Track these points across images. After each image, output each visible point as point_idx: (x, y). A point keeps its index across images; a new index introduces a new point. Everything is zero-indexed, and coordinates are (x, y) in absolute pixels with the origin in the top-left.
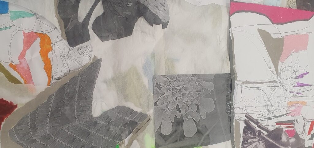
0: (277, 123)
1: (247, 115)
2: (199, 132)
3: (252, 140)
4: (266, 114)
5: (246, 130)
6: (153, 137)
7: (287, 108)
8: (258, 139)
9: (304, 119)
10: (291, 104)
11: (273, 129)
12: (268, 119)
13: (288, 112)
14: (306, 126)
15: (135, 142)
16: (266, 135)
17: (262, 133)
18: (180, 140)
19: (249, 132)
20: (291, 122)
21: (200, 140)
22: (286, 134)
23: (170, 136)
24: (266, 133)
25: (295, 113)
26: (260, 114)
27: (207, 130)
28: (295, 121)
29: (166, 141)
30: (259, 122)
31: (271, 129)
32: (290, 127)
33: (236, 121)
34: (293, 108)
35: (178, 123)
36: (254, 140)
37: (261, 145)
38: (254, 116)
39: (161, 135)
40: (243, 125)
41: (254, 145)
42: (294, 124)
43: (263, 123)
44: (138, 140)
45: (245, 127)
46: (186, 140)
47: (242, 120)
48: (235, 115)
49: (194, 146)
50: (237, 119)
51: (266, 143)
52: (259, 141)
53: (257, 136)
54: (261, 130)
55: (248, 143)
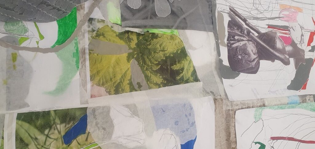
0: (270, 26)
1: (231, 8)
2: (173, 13)
3: (240, 37)
4: (254, 13)
6: (118, 8)
7: (279, 11)
8: (248, 38)
9: (302, 28)
10: (284, 8)
11: (265, 32)
12: (257, 19)
13: (281, 16)
14: (304, 36)
15: (96, 9)
16: (257, 37)
17: (252, 33)
18: (151, 18)
19: (236, 29)
20: (285, 28)
21: (175, 22)
22: (281, 40)
23: (139, 10)
24: (256, 34)
25: (290, 18)
26: (248, 11)
27: (184, 13)
28: (290, 28)
29: (134, 15)
30: (247, 19)
31: (263, 31)
32: (286, 34)
33: (218, 12)
34: (286, 13)
36: (242, 38)
37: (251, 45)
38: (240, 12)
39: (128, 8)
40: (227, 19)
41: (242, 43)
42: (289, 31)
43: (253, 23)
44: (99, 8)
45: (229, 21)
46: (158, 19)
47: (226, 13)
48: (218, 6)
49: (168, 27)
50: (220, 10)
51: (258, 45)
52: (248, 40)
53: (246, 35)
54: (250, 29)
55: (234, 40)
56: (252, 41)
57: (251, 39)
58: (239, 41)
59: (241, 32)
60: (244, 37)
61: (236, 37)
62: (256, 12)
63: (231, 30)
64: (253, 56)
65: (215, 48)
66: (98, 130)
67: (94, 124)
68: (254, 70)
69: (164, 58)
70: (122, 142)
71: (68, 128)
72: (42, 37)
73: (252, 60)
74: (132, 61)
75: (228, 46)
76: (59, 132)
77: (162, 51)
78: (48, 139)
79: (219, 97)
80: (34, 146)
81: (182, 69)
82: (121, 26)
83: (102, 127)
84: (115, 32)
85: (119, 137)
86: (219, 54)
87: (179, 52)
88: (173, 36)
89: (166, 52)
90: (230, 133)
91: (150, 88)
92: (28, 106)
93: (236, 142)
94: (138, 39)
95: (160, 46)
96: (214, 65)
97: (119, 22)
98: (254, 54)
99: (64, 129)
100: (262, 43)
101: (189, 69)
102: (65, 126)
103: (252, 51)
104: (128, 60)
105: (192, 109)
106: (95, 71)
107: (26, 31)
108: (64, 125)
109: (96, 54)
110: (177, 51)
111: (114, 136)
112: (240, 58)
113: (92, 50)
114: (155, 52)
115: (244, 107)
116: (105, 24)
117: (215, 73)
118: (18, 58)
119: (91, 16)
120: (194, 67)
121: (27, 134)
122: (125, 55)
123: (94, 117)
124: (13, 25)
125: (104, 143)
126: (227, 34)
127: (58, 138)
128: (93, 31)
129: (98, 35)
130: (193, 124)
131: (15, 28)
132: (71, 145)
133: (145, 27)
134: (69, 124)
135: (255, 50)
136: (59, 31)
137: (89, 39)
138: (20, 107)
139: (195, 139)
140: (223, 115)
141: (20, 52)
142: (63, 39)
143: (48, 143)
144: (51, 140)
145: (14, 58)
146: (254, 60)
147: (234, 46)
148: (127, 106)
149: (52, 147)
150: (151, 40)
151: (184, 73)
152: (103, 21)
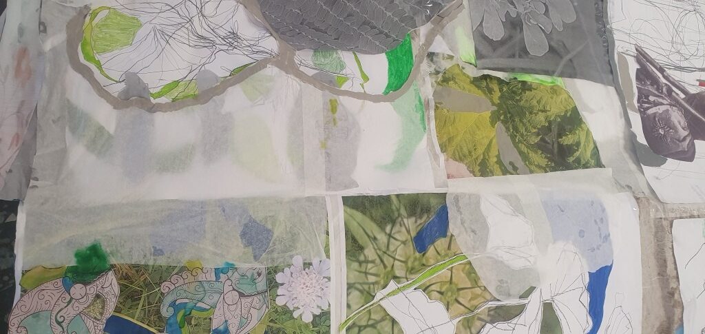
0: (702, 83)
1: (639, 49)
2: (552, 49)
3: (657, 98)
4: (675, 59)
5: (642, 77)
6: (470, 39)
8: (669, 101)
11: (695, 92)
12: (680, 68)
15: (438, 38)
16: (683, 99)
17: (675, 92)
18: (520, 56)
19: (649, 83)
21: (557, 65)
23: (502, 42)
24: (683, 96)
26: (665, 54)
27: (568, 52)
29: (494, 51)
30: (665, 69)
31: (693, 90)
33: (619, 53)
35: (514, 25)
36: (660, 100)
37: (676, 113)
38: (653, 55)
39: (485, 38)
40: (633, 67)
43: (676, 75)
44: (443, 36)
45: (638, 70)
46: (531, 58)
47: (631, 56)
48: (617, 43)
49: (546, 73)
50: (620, 50)
51: (686, 114)
52: (670, 105)
53: (665, 95)
54: (670, 85)
55: (649, 102)
56: (676, 107)
57: (676, 103)
58: (656, 104)
59: (658, 89)
60: (663, 98)
61: (652, 98)
62: (678, 57)
63: (642, 85)
64: (683, 133)
65: (621, 113)
66: (465, 233)
67: (459, 221)
68: (688, 155)
69: (547, 124)
70: (502, 257)
71: (421, 224)
72: (366, 78)
73: (682, 138)
74: (499, 124)
75: (641, 112)
76: (408, 232)
77: (542, 111)
78: (392, 240)
79: (641, 195)
80: (373, 250)
81: (578, 144)
82: (476, 67)
83: (471, 228)
84: (468, 77)
85: (498, 248)
86: (628, 123)
87: (568, 115)
88: (555, 88)
89: (549, 113)
90: (665, 261)
91: (531, 172)
92: (357, 186)
93: (678, 278)
94: (501, 90)
95: (537, 102)
96: (622, 142)
97: (473, 61)
98: (683, 129)
99: (415, 226)
100: (693, 111)
101: (588, 146)
102: (416, 222)
103: (680, 124)
104: (493, 123)
105: (604, 210)
106: (445, 139)
107: (343, 67)
108: (413, 219)
109: (445, 110)
110: (566, 114)
111: (489, 245)
112: (663, 133)
113: (440, 103)
114: (531, 113)
115: (684, 215)
116: (454, 62)
117: (626, 156)
118: (339, 109)
119: (431, 50)
120: (595, 143)
121: (362, 230)
122: (487, 114)
123: (458, 211)
124: (324, 57)
125: (477, 255)
126: (636, 91)
127: (406, 241)
128: (437, 73)
129: (446, 80)
130: (607, 237)
131: (328, 61)
132: (427, 255)
133: (512, 70)
134: (421, 218)
135: (683, 122)
136: (390, 69)
137: (432, 86)
138: (346, 187)
139: (612, 265)
140: (650, 227)
141: (341, 97)
142: (396, 83)
143: (392, 248)
144: (398, 243)
145: (333, 107)
146: (684, 139)
147: (650, 111)
148: (505, 197)
149: (399, 255)
150: (521, 93)
151: (580, 150)
152: (451, 57)
